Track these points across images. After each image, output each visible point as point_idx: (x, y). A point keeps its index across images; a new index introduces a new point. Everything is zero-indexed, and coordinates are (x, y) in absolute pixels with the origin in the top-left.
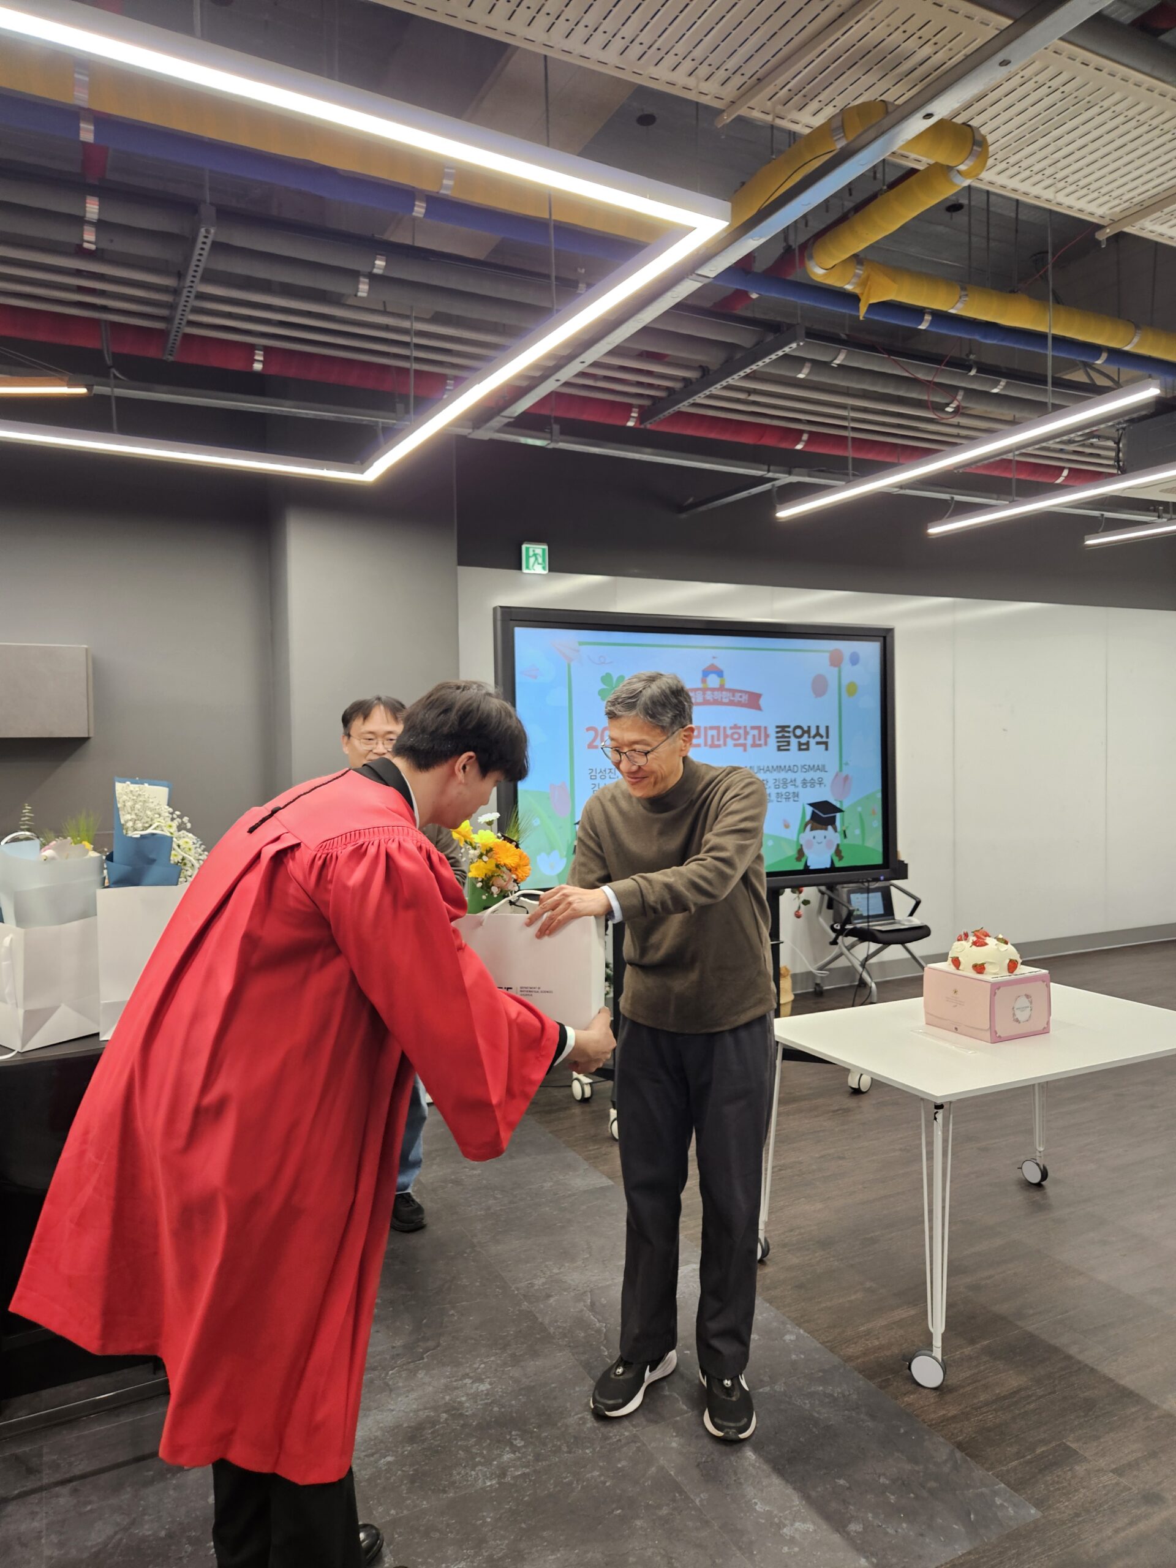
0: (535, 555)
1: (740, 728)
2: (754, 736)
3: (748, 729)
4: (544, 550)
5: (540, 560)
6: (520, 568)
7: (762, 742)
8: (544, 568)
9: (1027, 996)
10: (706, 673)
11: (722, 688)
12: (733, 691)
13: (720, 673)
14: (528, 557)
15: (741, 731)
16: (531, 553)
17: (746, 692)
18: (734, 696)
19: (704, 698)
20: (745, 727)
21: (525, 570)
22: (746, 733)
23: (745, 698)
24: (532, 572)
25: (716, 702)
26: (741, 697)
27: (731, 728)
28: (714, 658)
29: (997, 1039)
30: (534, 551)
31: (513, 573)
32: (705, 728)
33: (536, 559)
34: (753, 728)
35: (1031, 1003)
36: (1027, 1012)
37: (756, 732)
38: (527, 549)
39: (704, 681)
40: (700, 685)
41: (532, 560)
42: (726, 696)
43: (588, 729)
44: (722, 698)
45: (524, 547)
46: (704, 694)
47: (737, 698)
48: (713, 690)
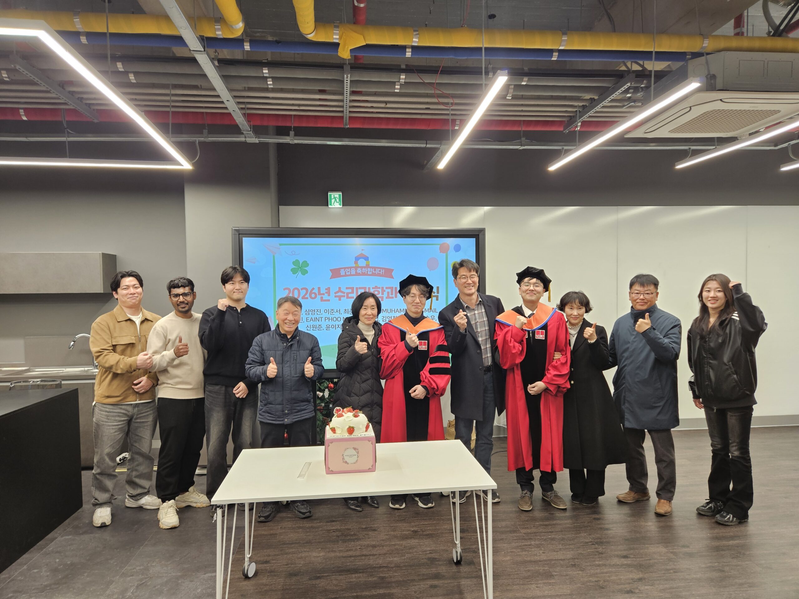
0: (335, 198)
1: (379, 288)
2: (388, 293)
3: (385, 289)
4: (339, 195)
5: (338, 200)
6: (327, 204)
7: (394, 296)
8: (340, 205)
9: (355, 449)
10: (357, 259)
11: (368, 266)
12: (375, 268)
13: (366, 259)
14: (331, 199)
15: (380, 290)
16: (333, 197)
17: (383, 268)
18: (375, 270)
19: (356, 272)
20: (383, 288)
21: (330, 206)
22: (383, 291)
23: (382, 272)
24: (333, 206)
25: (364, 274)
26: (380, 271)
27: (373, 288)
28: (362, 250)
29: (329, 472)
30: (334, 196)
31: (323, 208)
32: (357, 288)
33: (336, 200)
34: (387, 288)
35: (358, 453)
36: (355, 458)
37: (389, 290)
38: (331, 195)
39: (356, 262)
40: (354, 265)
41: (333, 201)
42: (370, 271)
43: (284, 289)
44: (367, 272)
45: (329, 194)
46: (356, 270)
47: (377, 271)
48: (362, 267)
